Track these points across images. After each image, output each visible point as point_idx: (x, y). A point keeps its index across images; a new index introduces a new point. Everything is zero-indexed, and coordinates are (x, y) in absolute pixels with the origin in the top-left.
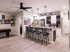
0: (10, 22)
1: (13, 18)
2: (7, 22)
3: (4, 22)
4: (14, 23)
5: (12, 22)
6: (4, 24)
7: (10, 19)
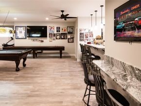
0: (67, 37)
1: (71, 30)
2: (62, 37)
3: (58, 37)
4: (73, 38)
5: (69, 37)
6: (59, 39)
7: (67, 32)
